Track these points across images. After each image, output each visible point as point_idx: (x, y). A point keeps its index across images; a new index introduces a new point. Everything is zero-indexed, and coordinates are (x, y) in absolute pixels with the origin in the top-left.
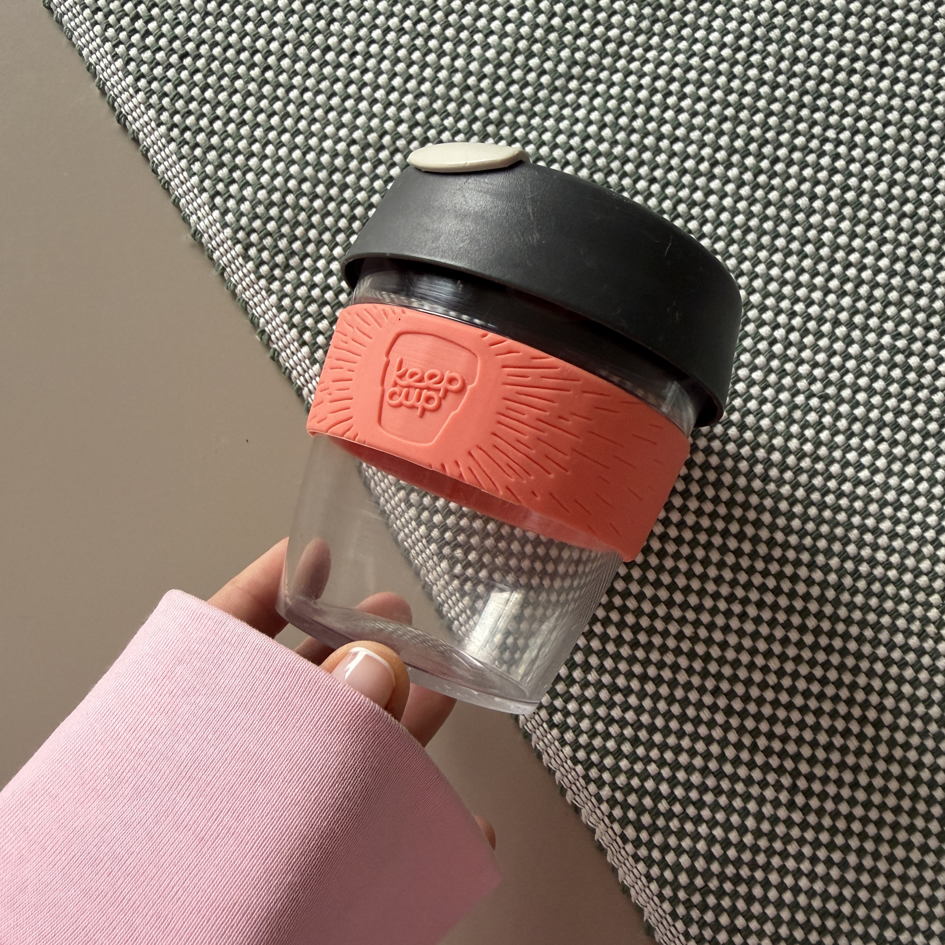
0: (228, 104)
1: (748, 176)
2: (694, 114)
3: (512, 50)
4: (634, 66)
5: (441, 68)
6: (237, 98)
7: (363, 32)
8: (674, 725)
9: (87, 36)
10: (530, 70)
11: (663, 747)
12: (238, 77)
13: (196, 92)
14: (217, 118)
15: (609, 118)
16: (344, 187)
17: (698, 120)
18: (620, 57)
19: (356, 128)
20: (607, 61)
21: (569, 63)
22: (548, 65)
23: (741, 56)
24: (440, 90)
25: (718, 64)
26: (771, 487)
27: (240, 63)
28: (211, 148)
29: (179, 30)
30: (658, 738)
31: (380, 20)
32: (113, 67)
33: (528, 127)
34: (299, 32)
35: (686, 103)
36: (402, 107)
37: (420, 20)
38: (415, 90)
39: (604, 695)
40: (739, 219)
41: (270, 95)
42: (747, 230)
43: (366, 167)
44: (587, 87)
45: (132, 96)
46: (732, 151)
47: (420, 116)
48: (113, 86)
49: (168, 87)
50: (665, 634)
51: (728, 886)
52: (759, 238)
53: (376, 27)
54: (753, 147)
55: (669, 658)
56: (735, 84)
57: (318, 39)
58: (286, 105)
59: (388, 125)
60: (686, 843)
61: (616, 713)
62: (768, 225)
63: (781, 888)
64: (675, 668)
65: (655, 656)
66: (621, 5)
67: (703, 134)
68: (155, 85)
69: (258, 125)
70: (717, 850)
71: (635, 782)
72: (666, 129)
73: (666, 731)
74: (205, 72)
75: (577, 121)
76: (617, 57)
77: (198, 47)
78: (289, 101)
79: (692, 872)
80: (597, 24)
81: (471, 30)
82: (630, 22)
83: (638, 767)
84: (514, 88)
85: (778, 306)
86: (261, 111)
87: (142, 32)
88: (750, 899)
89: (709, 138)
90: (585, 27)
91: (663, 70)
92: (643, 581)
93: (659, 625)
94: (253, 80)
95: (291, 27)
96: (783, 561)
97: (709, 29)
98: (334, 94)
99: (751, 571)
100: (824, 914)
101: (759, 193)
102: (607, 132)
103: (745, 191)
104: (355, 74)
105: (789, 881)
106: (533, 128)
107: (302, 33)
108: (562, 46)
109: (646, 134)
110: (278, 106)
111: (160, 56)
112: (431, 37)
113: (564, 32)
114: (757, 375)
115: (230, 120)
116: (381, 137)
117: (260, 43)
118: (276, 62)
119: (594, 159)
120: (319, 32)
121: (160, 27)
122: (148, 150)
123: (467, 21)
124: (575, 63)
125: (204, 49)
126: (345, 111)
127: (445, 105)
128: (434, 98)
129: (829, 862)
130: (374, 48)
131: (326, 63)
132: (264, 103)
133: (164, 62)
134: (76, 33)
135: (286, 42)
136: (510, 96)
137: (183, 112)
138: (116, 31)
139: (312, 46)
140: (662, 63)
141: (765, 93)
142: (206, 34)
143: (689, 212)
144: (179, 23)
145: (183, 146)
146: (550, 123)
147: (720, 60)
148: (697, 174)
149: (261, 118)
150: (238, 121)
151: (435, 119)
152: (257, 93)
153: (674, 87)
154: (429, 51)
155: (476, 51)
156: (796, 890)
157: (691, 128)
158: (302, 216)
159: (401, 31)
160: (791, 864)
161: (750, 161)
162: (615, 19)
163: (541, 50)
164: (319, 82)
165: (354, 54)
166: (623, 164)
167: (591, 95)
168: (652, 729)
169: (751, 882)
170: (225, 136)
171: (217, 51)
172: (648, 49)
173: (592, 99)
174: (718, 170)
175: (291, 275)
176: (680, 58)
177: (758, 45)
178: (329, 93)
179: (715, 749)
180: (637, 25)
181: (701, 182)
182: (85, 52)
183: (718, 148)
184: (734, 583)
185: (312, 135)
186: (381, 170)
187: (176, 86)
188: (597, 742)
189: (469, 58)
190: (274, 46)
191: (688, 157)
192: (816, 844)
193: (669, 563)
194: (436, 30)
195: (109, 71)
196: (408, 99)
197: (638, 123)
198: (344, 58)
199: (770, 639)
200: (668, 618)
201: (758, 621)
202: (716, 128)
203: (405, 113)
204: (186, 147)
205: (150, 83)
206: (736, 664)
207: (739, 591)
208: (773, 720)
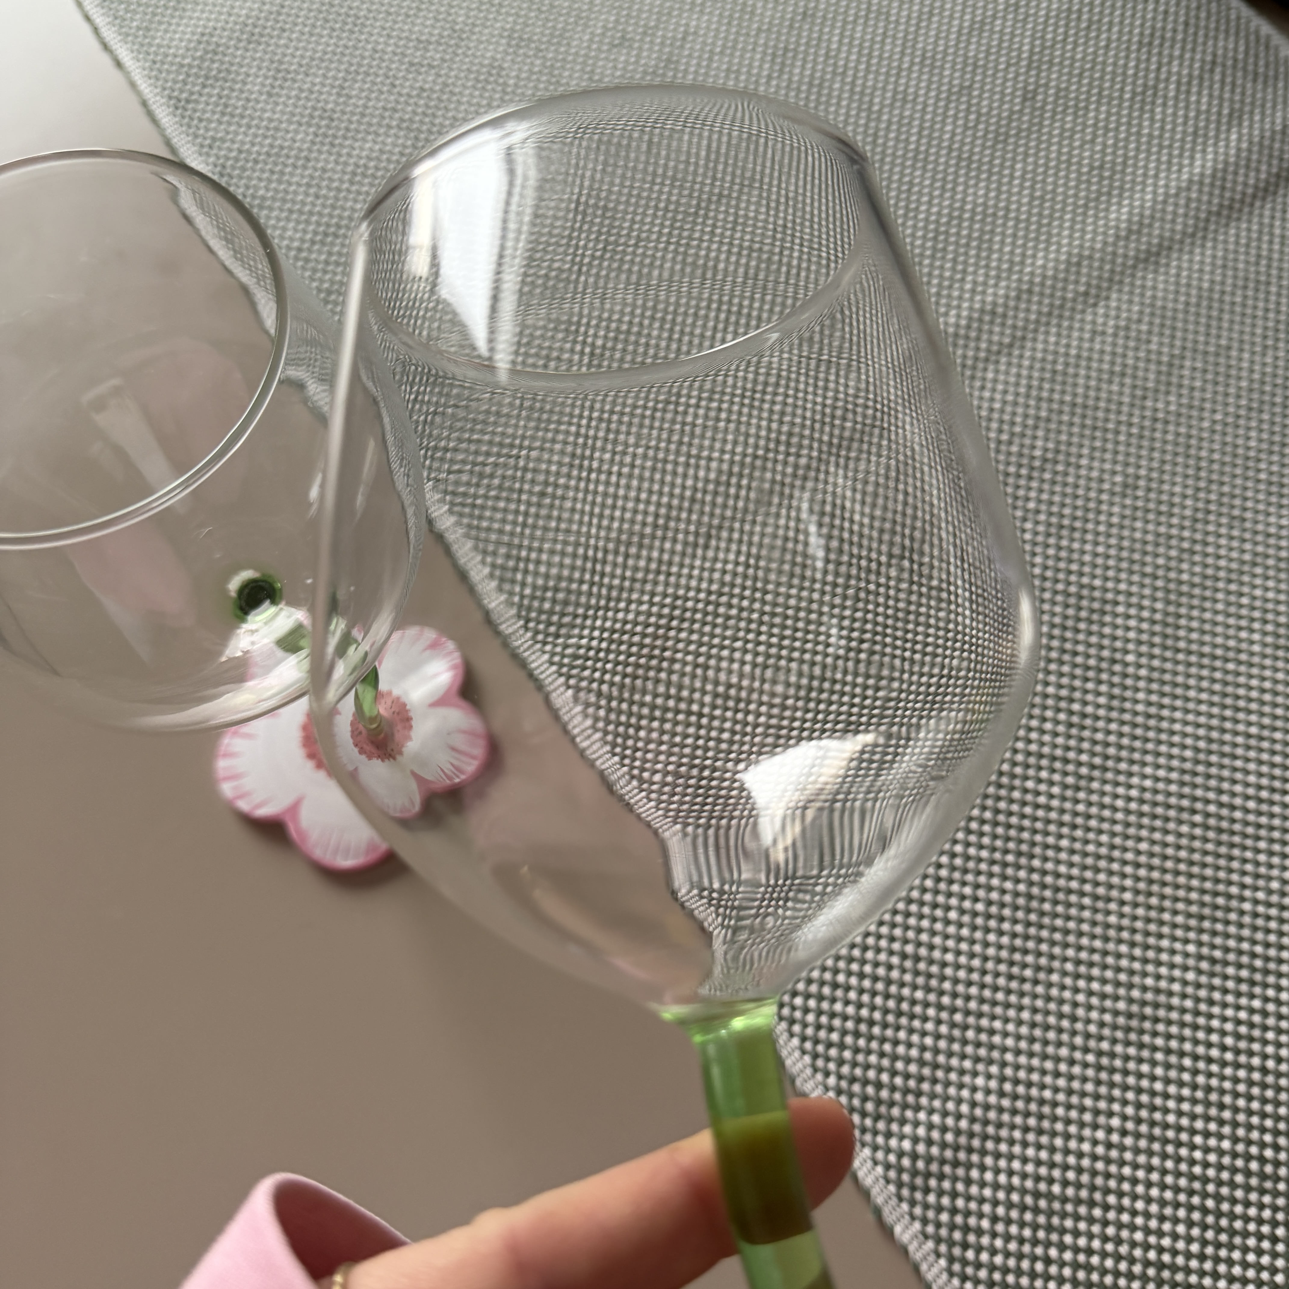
8: (890, 1018)
30: (876, 1030)
39: (826, 990)
51: (947, 1169)
55: (883, 957)
60: (907, 1129)
61: (838, 1007)
63: (997, 1171)
64: (888, 966)
65: (870, 955)
70: (935, 1135)
71: (858, 1072)
73: (884, 1025)
79: (914, 1156)
83: (860, 1058)
88: (968, 1182)
96: (977, 872)
99: (950, 881)
100: (1037, 1195)
105: (1002, 1163)
129: (1039, 1147)
156: (1011, 1173)
160: (1003, 1147)
168: (871, 1023)
169: (969, 1166)
179: (929, 1041)
184: (936, 892)
188: (822, 1034)
192: (1026, 1129)
199: (971, 941)
201: (960, 925)
206: (944, 965)
207: (941, 899)
208: (980, 1015)
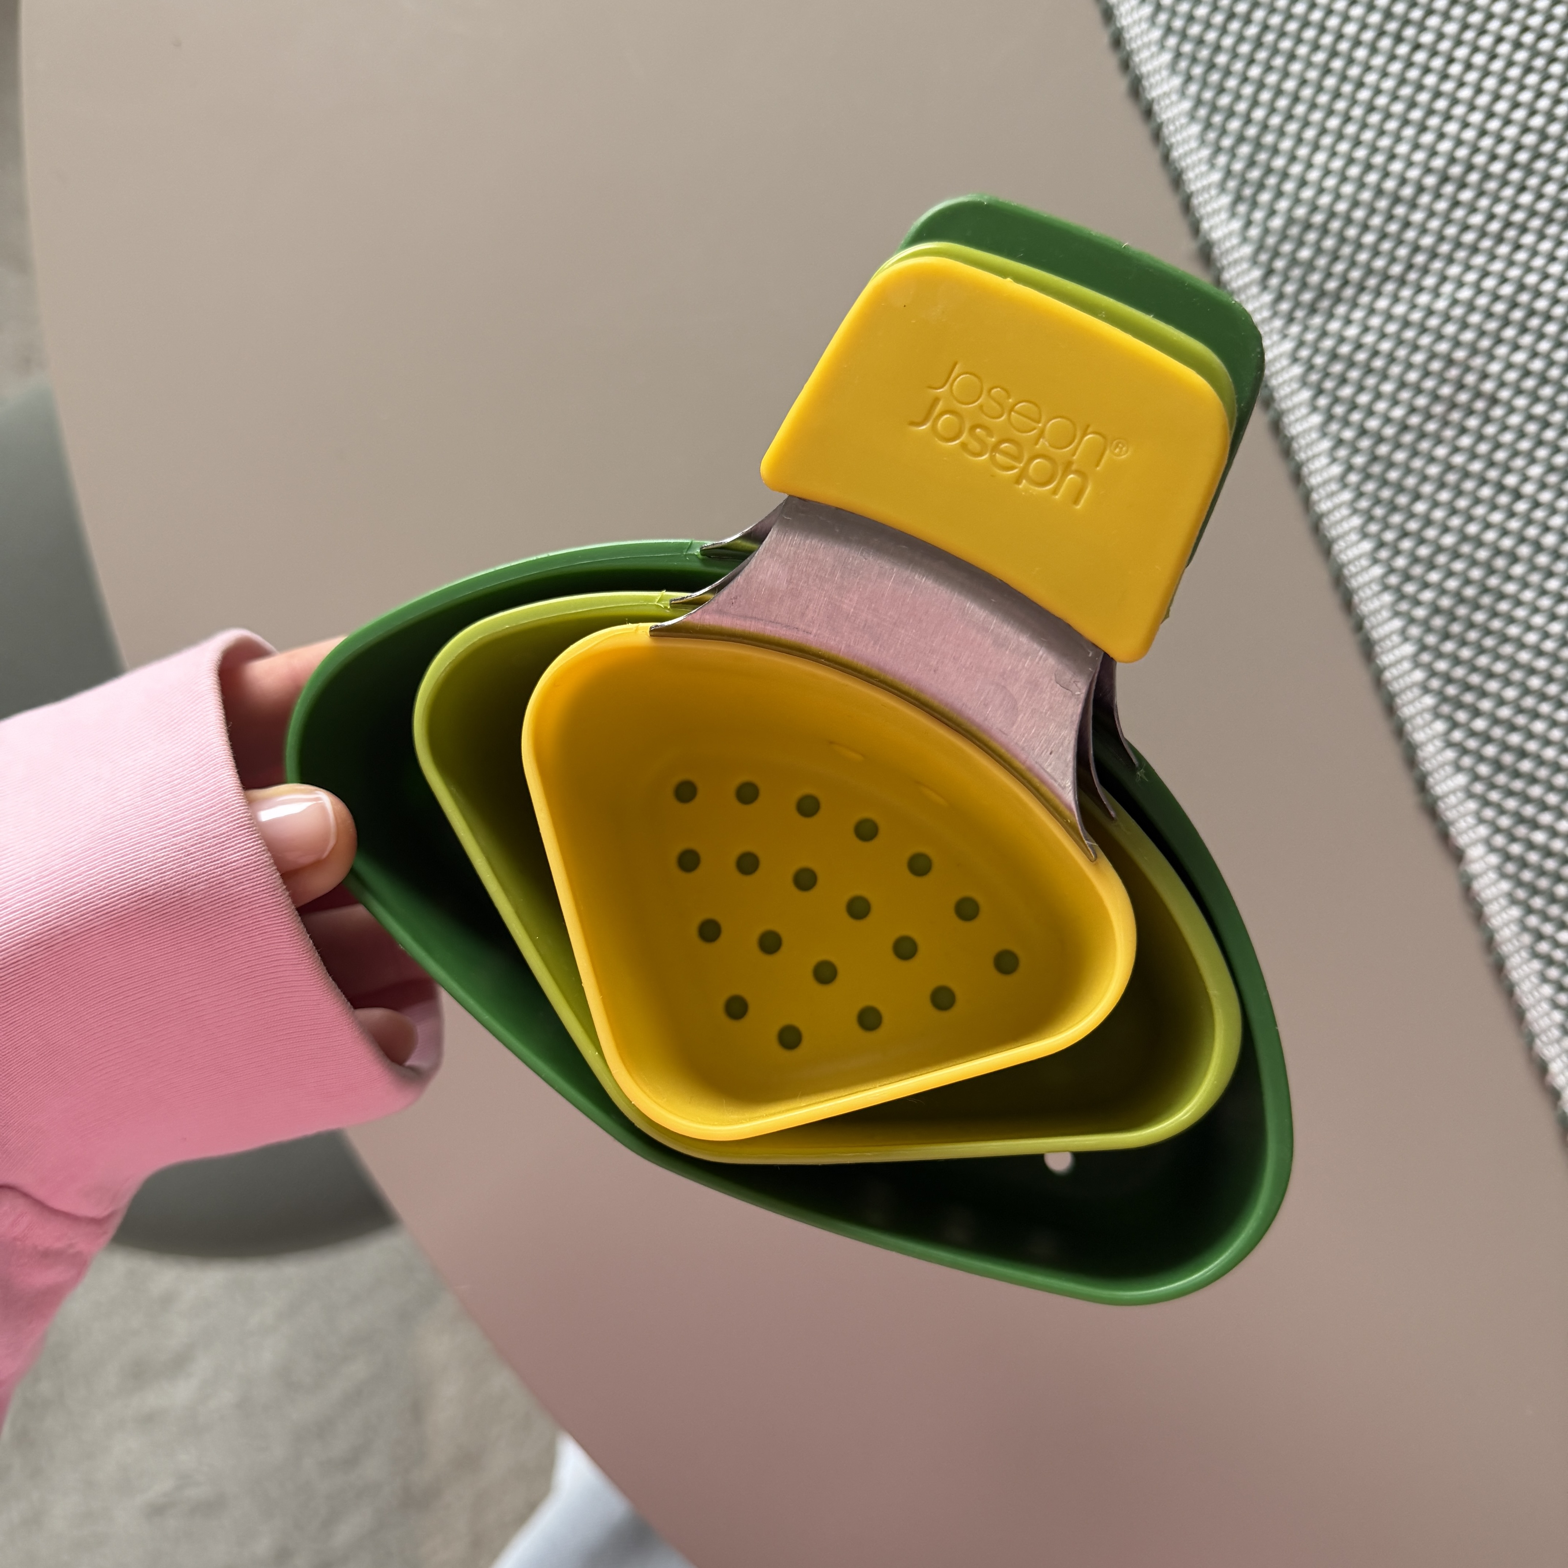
0: (1276, 90)
6: (1289, 85)
7: (1468, 35)
12: (1295, 58)
13: (1238, 66)
14: (1259, 104)
16: (1407, 224)
19: (1437, 153)
27: (1301, 41)
28: (1245, 139)
31: (1493, 25)
36: (1500, 139)
37: (1545, 35)
38: (1522, 123)
41: (1333, 89)
43: (1441, 206)
47: (1523, 157)
53: (1485, 32)
57: (1409, 32)
58: (1350, 106)
59: (1480, 159)
68: (1187, 47)
69: (1309, 124)
74: (1254, 43)
78: (1356, 102)
86: (1317, 107)
94: (1315, 66)
98: (1415, 105)
104: (1447, 86)
107: (1390, 20)
110: (1340, 105)
115: (1276, 111)
116: (1467, 171)
117: (1333, 22)
118: (1349, 50)
120: (1411, 23)
126: (1426, 129)
128: (1544, 137)
130: (1479, 59)
131: (1411, 65)
132: (1323, 98)
137: (1217, 88)
139: (1399, 39)
149: (1316, 116)
150: (1286, 114)
151: (1540, 165)
152: (1316, 83)
158: (1346, 250)
159: (1518, 45)
164: (1399, 86)
165: (1451, 60)
170: (1265, 128)
171: (1275, 20)
175: (1317, 320)
178: (1410, 102)
185: (1378, 150)
186: (1459, 213)
190: (1350, 29)
196: (1511, 131)
198: (1437, 63)
203: (1504, 149)
205: (1181, 42)
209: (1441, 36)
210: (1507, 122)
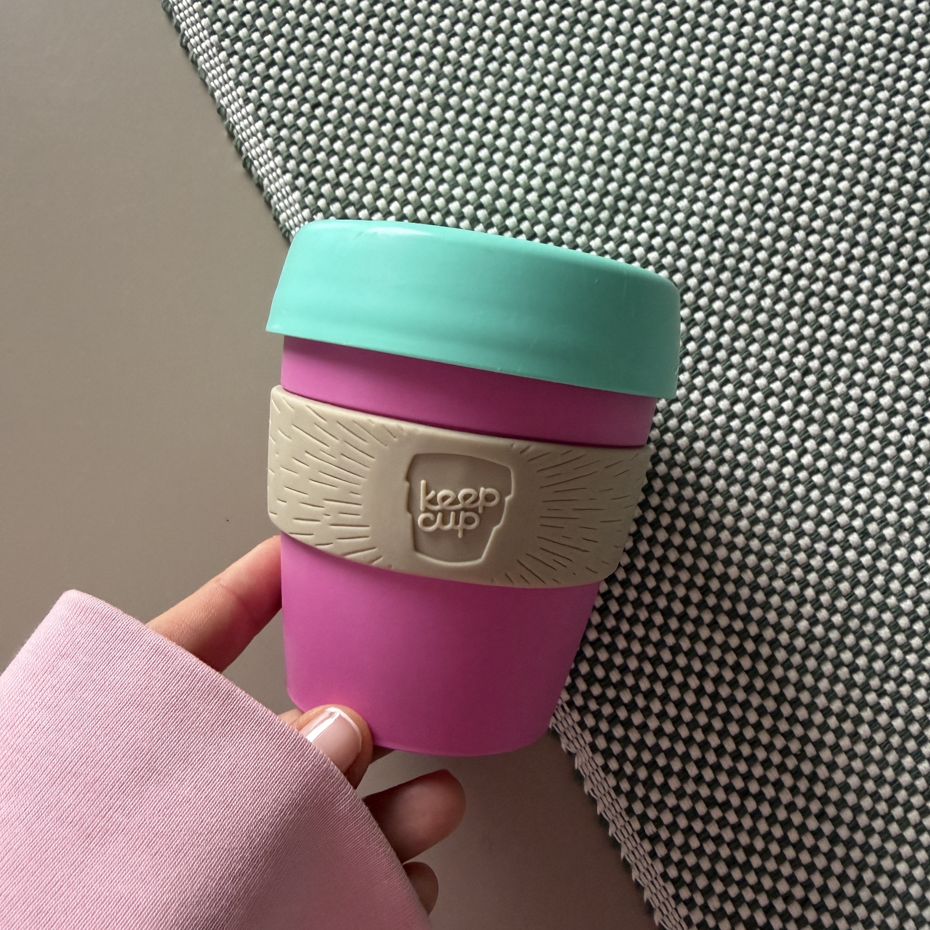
0: (356, 158)
1: (884, 275)
2: (833, 207)
3: (650, 128)
4: (773, 153)
5: (575, 139)
6: (366, 152)
7: (499, 97)
8: (774, 848)
9: (220, 79)
10: (667, 149)
11: (761, 871)
12: (368, 131)
13: (325, 142)
14: (344, 170)
15: (744, 204)
17: (836, 214)
18: (760, 144)
19: (485, 192)
20: (746, 147)
21: (707, 145)
22: (685, 146)
23: (884, 152)
24: (573, 161)
25: (860, 159)
26: (892, 601)
27: (372, 117)
28: (335, 199)
29: (313, 80)
30: (755, 861)
31: (517, 87)
32: (243, 111)
33: (661, 206)
34: (435, 91)
35: (825, 196)
36: (533, 175)
37: (558, 90)
38: (548, 160)
39: (701, 808)
40: (873, 318)
41: (400, 152)
42: (881, 330)
44: (724, 170)
45: (260, 142)
46: (869, 248)
47: (551, 186)
48: (242, 130)
49: (297, 136)
50: (769, 748)
52: (893, 339)
53: (512, 93)
54: (891, 246)
55: (773, 775)
56: (877, 180)
57: (453, 100)
58: (415, 163)
59: (518, 192)
61: (713, 829)
62: (903, 327)
64: (778, 785)
65: (758, 771)
66: (764, 92)
67: (841, 228)
68: (284, 132)
69: (384, 181)
71: (729, 907)
72: (803, 220)
73: (765, 854)
74: (336, 123)
75: (711, 204)
76: (756, 143)
77: (331, 98)
78: (419, 160)
80: (738, 108)
81: (609, 104)
82: (772, 109)
83: (733, 891)
84: (649, 166)
85: (908, 411)
86: (389, 167)
87: (276, 79)
89: (846, 232)
90: (725, 111)
91: (803, 160)
92: (749, 689)
93: (764, 738)
94: (384, 135)
95: (427, 86)
96: (900, 681)
97: (853, 123)
98: (464, 156)
99: (865, 688)
101: (895, 293)
102: (741, 218)
103: (881, 290)
104: (488, 139)
106: (665, 208)
107: (438, 93)
108: (700, 128)
109: (781, 223)
110: (407, 163)
111: (292, 104)
112: (568, 108)
113: (703, 114)
114: (883, 481)
115: (357, 174)
116: (510, 203)
117: (394, 100)
118: (409, 120)
119: (727, 244)
120: (454, 93)
121: (294, 75)
122: (271, 197)
123: (605, 94)
124: (713, 145)
125: (337, 100)
126: (475, 174)
127: (577, 176)
128: (566, 168)
130: (509, 114)
131: (458, 125)
132: (393, 160)
133: (295, 111)
134: (210, 75)
135: (420, 101)
136: (644, 173)
137: (310, 161)
138: (250, 75)
139: (446, 107)
140: (802, 153)
141: (907, 192)
142: (340, 86)
143: (821, 306)
144: (314, 73)
145: (307, 196)
146: (683, 204)
147: (862, 155)
148: (832, 268)
149: (389, 174)
150: (365, 175)
151: (565, 190)
152: (386, 148)
153: (814, 178)
154: (565, 122)
155: (613, 125)
157: (829, 221)
159: (538, 100)
161: (887, 260)
162: (757, 106)
163: (679, 130)
164: (450, 143)
165: (488, 118)
166: (756, 251)
167: (727, 179)
170: (350, 188)
171: (350, 104)
172: (789, 137)
173: (728, 183)
174: (854, 266)
176: (821, 150)
177: (902, 143)
178: (460, 155)
179: (817, 879)
180: (779, 113)
181: (835, 276)
182: (217, 94)
183: (855, 244)
184: (846, 700)
185: (439, 195)
187: (305, 135)
188: (690, 859)
189: (605, 132)
190: (408, 103)
191: (823, 250)
193: (778, 672)
194: (573, 101)
195: (239, 114)
196: (540, 168)
197: (774, 212)
198: (477, 121)
199: (883, 764)
200: (773, 731)
201: (870, 742)
202: (854, 224)
203: (536, 182)
204: (310, 197)
205: (279, 129)
206: (844, 788)
207: (852, 709)
208: (881, 853)
209: (478, 101)
210: (537, 161)
